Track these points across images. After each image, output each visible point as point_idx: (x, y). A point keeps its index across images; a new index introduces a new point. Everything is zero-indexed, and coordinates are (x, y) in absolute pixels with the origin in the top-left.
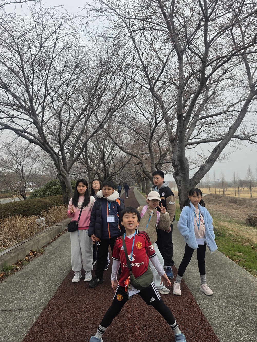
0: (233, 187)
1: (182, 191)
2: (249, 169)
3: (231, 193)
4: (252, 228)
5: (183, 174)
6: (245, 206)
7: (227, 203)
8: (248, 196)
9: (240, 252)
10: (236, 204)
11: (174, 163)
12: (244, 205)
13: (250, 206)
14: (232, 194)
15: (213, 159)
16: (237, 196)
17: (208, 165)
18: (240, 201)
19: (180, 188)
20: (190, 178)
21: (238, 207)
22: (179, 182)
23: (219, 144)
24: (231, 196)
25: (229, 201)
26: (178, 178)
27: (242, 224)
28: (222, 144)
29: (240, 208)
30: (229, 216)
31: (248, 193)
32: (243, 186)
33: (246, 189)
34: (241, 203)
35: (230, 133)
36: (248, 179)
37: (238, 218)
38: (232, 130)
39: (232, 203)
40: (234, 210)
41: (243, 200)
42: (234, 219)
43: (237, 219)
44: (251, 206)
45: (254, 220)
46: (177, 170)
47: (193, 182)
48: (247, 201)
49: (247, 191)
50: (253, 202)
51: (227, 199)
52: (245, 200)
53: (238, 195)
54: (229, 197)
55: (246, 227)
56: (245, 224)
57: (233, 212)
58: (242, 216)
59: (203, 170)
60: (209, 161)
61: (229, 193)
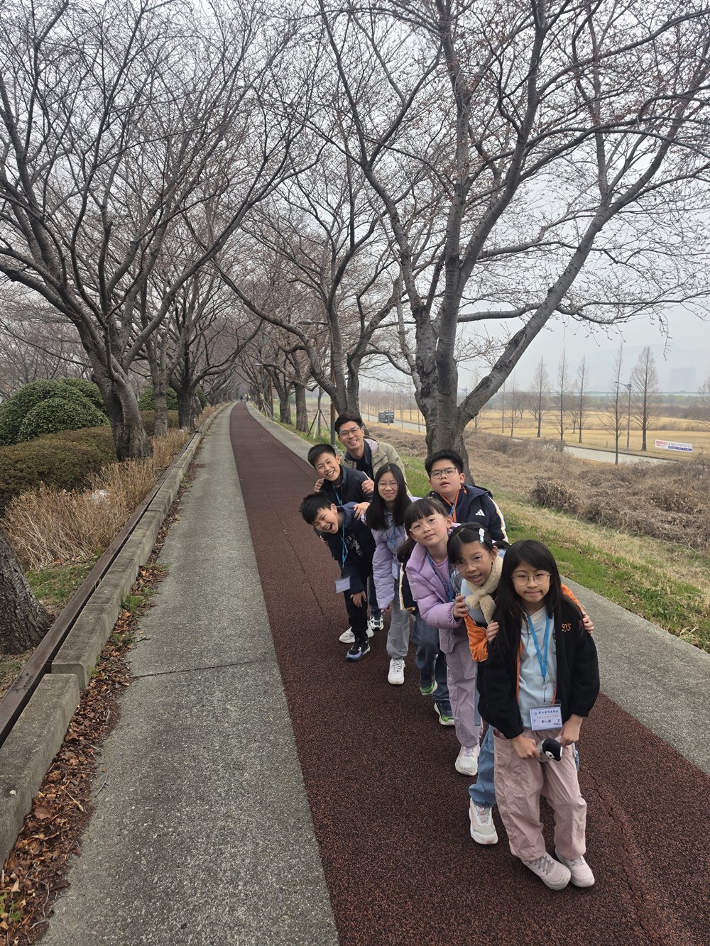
0: (495, 409)
1: (437, 433)
2: (542, 365)
3: (491, 426)
4: (545, 510)
5: (444, 394)
6: (526, 458)
7: (485, 451)
8: (530, 433)
9: (563, 561)
10: (504, 452)
11: (422, 367)
12: (524, 455)
13: (536, 458)
14: (494, 427)
15: (510, 362)
16: (507, 433)
17: (498, 376)
18: (515, 445)
19: (432, 425)
20: (458, 405)
21: (511, 459)
22: (429, 412)
23: (525, 328)
24: (494, 432)
25: (490, 447)
26: (429, 402)
27: (521, 501)
28: (531, 327)
29: (513, 463)
30: (492, 482)
31: (531, 427)
32: (521, 406)
33: (527, 414)
34: (516, 451)
35: (549, 304)
36: (537, 390)
37: (512, 487)
38: (554, 296)
39: (497, 450)
40: (500, 469)
41: (521, 444)
42: (502, 489)
43: (509, 489)
44: (539, 458)
45: (549, 493)
46: (429, 384)
47: (463, 414)
48: (531, 447)
49: (529, 420)
50: (545, 447)
51: (485, 439)
52: (526, 442)
53: (510, 430)
54: (490, 435)
55: (531, 509)
56: (529, 502)
57: (500, 472)
58: (521, 482)
59: (488, 387)
60: (501, 367)
61: (488, 424)
